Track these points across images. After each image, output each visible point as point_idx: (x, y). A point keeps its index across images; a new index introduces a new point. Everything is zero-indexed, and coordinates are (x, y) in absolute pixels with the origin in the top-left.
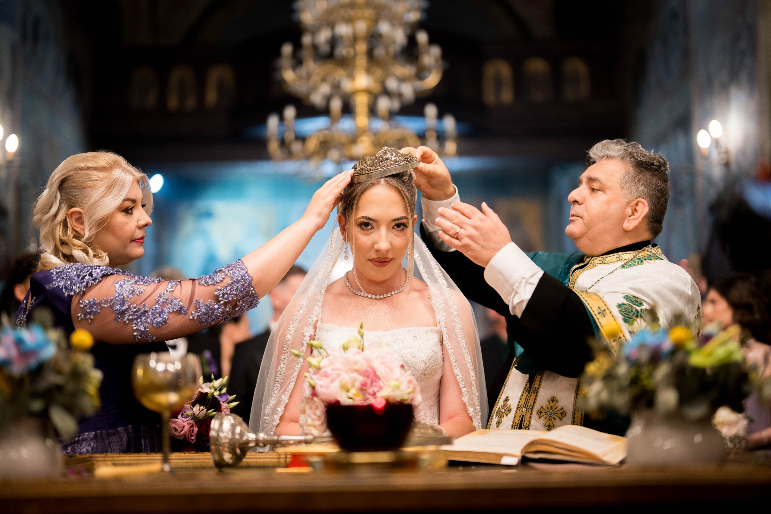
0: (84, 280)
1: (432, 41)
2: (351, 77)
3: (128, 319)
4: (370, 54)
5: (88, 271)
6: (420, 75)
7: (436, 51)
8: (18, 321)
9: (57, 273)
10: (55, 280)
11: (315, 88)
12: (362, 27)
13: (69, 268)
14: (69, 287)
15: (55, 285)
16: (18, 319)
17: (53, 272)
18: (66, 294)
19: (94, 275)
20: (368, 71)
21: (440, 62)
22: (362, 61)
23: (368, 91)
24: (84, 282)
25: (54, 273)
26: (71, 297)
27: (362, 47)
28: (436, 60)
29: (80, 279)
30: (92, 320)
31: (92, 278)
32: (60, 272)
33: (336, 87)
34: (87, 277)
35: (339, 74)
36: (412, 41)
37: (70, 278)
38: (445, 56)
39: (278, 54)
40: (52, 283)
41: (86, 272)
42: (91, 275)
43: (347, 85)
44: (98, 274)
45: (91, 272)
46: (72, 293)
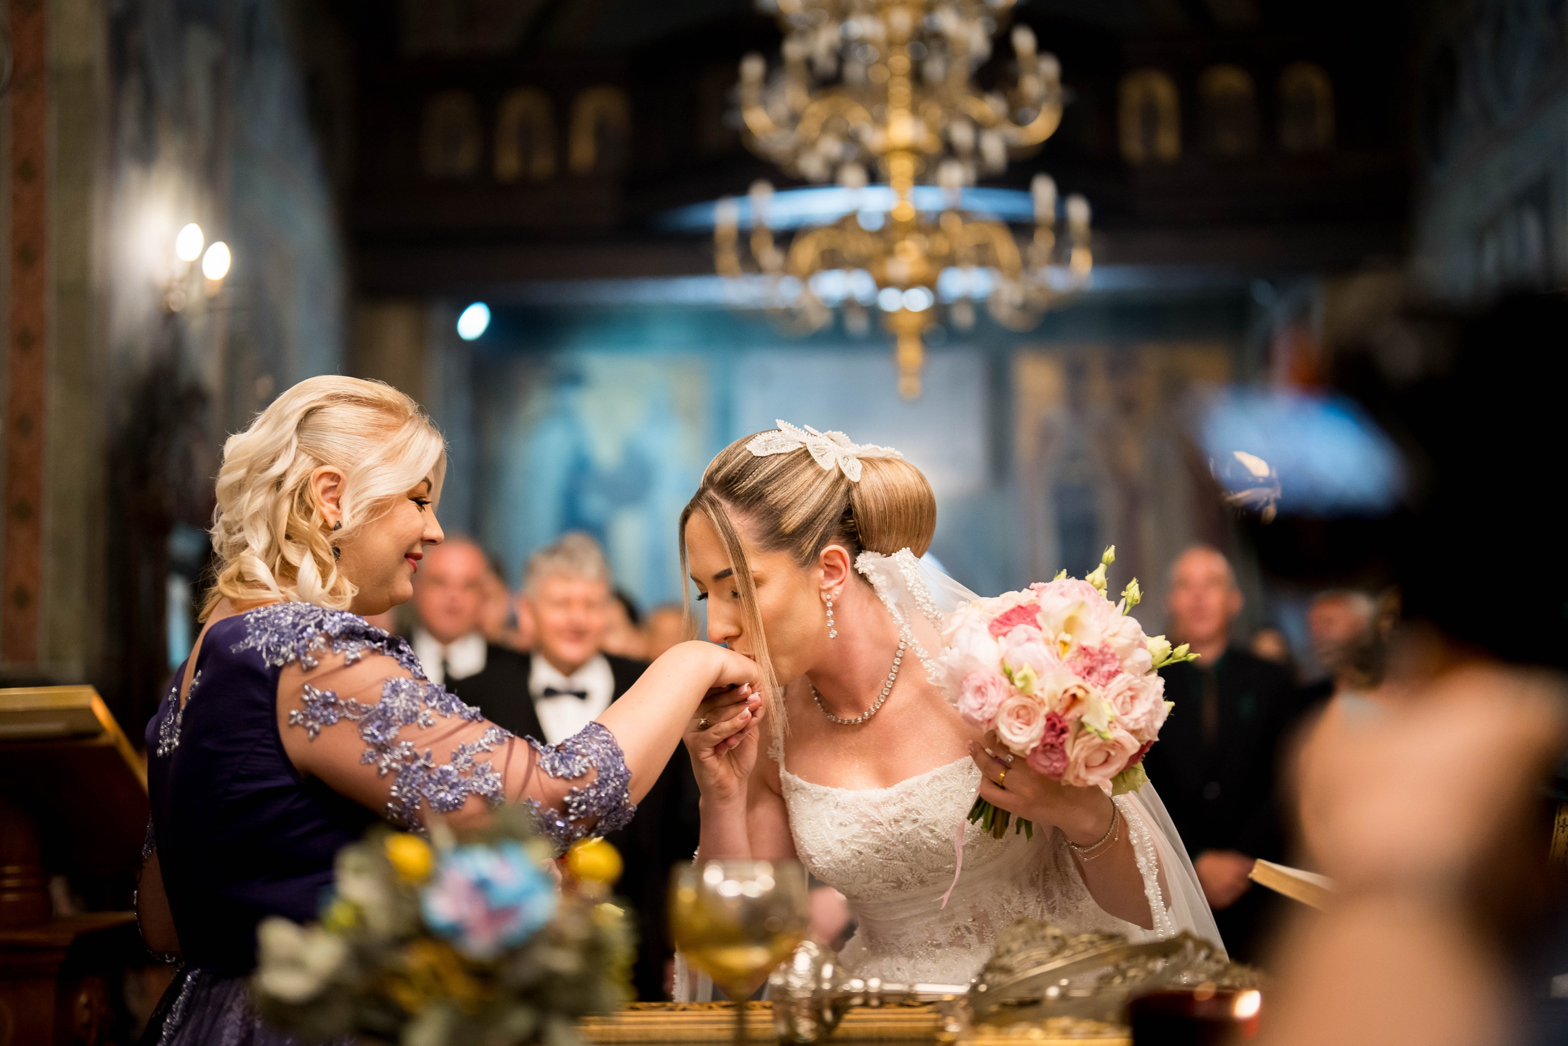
0: (305, 634)
1: (1043, 46)
2: (880, 122)
3: (388, 767)
4: (917, 77)
5: (315, 618)
6: (1017, 116)
7: (1049, 67)
8: (165, 728)
9: (257, 620)
10: (250, 634)
11: (808, 145)
12: (902, 20)
13: (282, 611)
14: (275, 647)
15: (249, 644)
16: (164, 724)
17: (249, 619)
18: (268, 664)
19: (325, 627)
20: (915, 110)
21: (1058, 90)
22: (901, 89)
23: (913, 151)
24: (303, 638)
25: (252, 620)
26: (276, 670)
27: (901, 61)
28: (1049, 85)
29: (297, 631)
30: (317, 733)
31: (320, 631)
32: (264, 618)
33: (851, 138)
34: (310, 630)
35: (857, 117)
36: (1002, 45)
37: (278, 630)
38: (1067, 78)
39: (734, 77)
40: (243, 641)
41: (311, 620)
42: (319, 625)
43: (874, 139)
44: (334, 625)
45: (322, 620)
46: (280, 662)
